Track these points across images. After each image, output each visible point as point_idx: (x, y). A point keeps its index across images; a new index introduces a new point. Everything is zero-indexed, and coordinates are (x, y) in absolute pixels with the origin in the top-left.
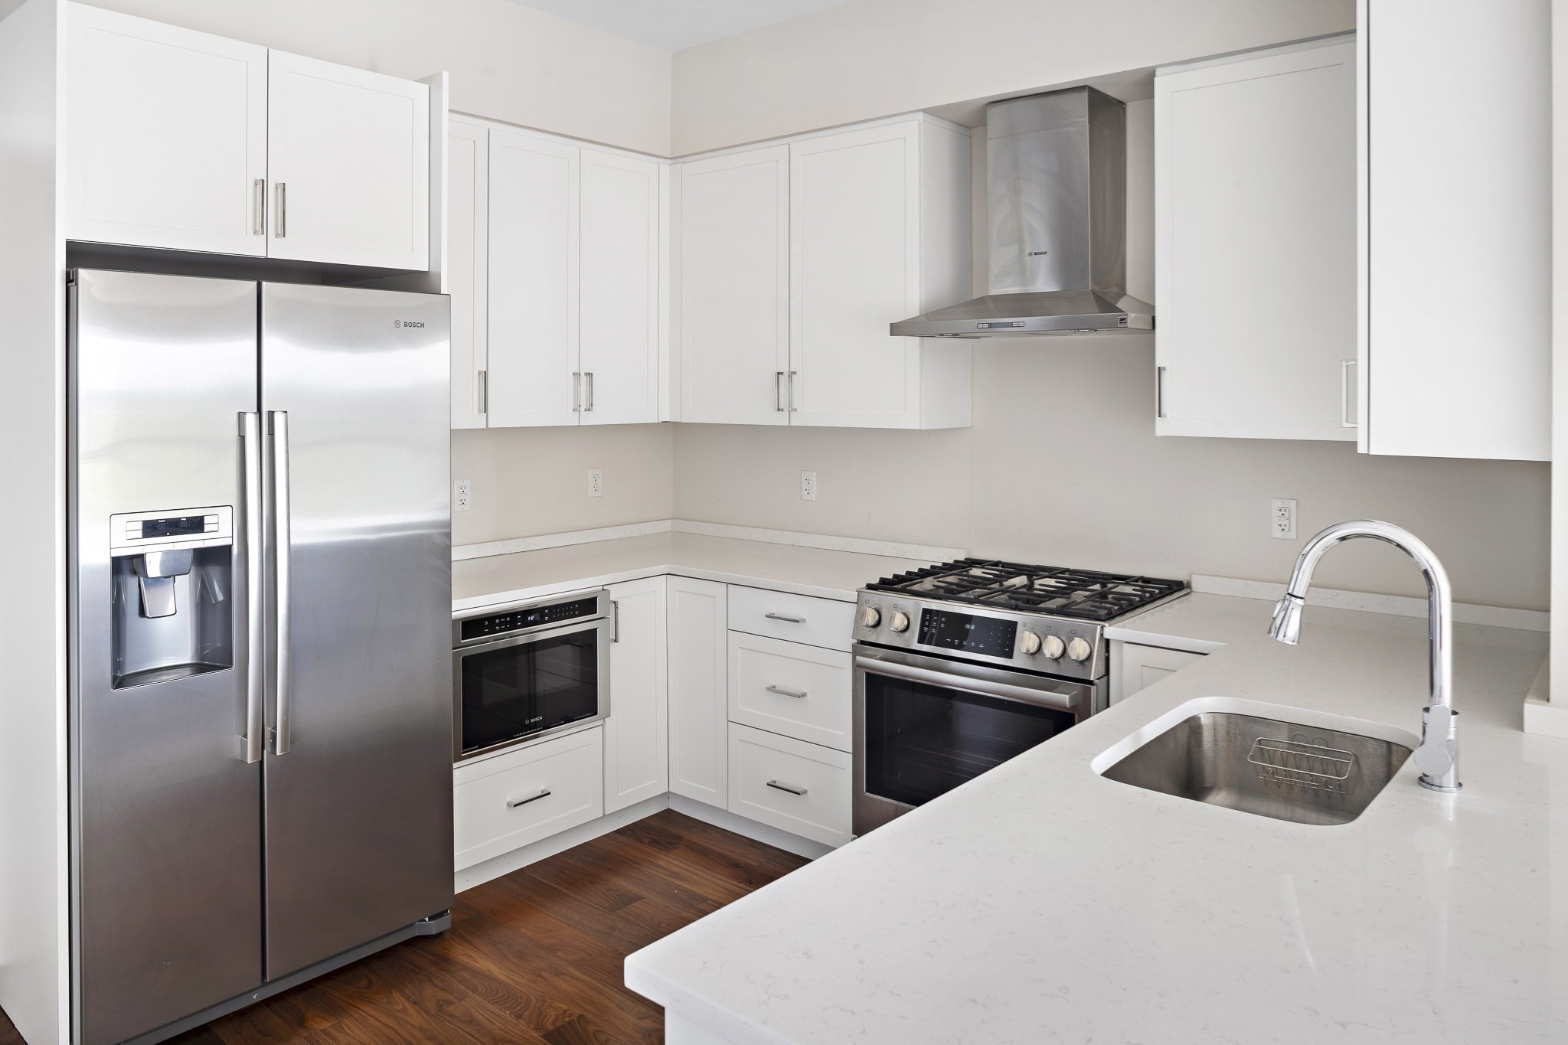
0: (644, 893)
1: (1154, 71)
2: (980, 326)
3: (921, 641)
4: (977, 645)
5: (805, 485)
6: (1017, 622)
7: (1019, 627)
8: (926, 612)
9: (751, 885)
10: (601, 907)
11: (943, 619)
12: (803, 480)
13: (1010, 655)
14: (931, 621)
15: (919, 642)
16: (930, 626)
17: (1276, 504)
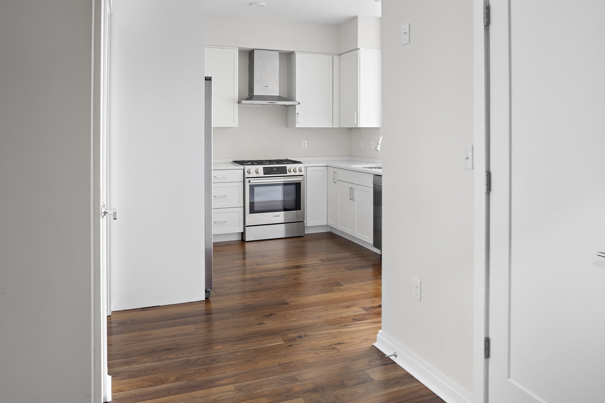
1: (295, 52)
2: (266, 103)
4: (278, 173)
7: (287, 167)
8: (264, 168)
11: (269, 169)
13: (286, 173)
14: (266, 169)
15: (264, 175)
16: (266, 171)
17: (303, 141)
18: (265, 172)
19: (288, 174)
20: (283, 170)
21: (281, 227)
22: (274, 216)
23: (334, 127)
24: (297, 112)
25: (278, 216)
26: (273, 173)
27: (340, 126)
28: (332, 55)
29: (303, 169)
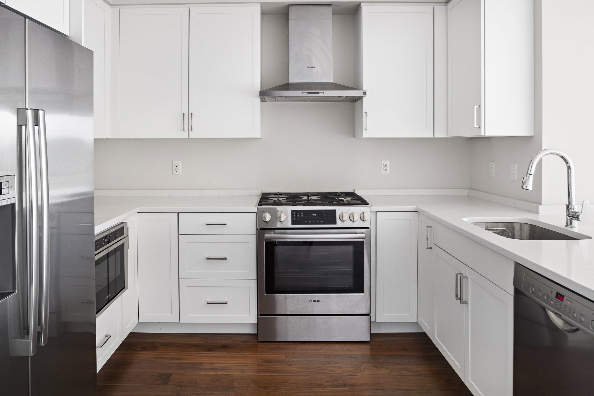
0: (170, 371)
1: (361, 3)
2: (304, 93)
3: (293, 224)
4: (320, 221)
5: (174, 167)
6: (336, 210)
7: (337, 211)
8: (293, 211)
9: (212, 351)
10: (158, 385)
11: (302, 213)
12: (174, 165)
13: (335, 223)
14: (296, 215)
15: (292, 224)
16: (296, 217)
17: (383, 162)
18: (294, 219)
19: (339, 224)
20: (331, 217)
21: (324, 322)
22: (310, 301)
23: (436, 136)
24: (364, 110)
25: (317, 301)
26: (310, 221)
27: (447, 135)
28: (433, 5)
29: (367, 217)
